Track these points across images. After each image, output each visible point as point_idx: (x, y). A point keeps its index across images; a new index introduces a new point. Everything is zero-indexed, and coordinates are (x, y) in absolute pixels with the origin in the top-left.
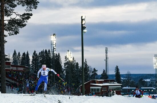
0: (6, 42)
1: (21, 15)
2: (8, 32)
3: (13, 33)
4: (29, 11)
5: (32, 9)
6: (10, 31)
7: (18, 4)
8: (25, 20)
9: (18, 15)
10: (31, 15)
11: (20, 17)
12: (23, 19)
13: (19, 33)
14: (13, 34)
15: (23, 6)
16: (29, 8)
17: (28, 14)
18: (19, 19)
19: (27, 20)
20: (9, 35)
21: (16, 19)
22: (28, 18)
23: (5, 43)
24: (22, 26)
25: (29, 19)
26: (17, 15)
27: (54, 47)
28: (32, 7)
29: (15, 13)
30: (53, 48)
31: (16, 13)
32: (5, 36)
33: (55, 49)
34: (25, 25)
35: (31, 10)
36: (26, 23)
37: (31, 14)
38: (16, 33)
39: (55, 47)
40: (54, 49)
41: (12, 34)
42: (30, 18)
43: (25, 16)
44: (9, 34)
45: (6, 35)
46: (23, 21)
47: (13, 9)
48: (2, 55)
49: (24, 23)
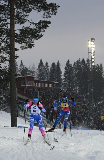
0: (18, 57)
1: (36, 24)
2: (21, 45)
3: (27, 46)
4: (47, 18)
5: (50, 15)
6: (23, 44)
7: (33, 8)
8: (42, 30)
9: (33, 23)
10: (49, 23)
11: (35, 26)
12: (40, 28)
13: (34, 46)
14: (27, 48)
15: (39, 11)
16: (46, 14)
17: (45, 22)
18: (34, 28)
19: (45, 30)
20: (22, 49)
21: (30, 28)
22: (45, 27)
23: (16, 58)
24: (37, 37)
25: (47, 28)
26: (31, 23)
27: (92, 57)
28: (51, 12)
29: (28, 20)
31: (30, 21)
32: (16, 49)
33: (93, 59)
34: (42, 36)
35: (50, 17)
36: (42, 33)
37: (49, 21)
38: (31, 46)
39: (93, 57)
40: (92, 59)
41: (25, 48)
42: (48, 26)
43: (41, 24)
44: (21, 47)
45: (18, 48)
46: (39, 30)
47: (28, 14)
48: (12, 74)
49: (40, 34)
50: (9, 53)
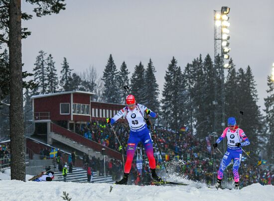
0: (29, 33)
2: (35, 5)
3: (49, 9)
6: (41, 3)
13: (64, 9)
14: (49, 12)
20: (38, 15)
23: (24, 37)
27: (222, 49)
30: (219, 52)
32: (25, 16)
33: (226, 53)
39: (226, 50)
40: (223, 53)
41: (45, 12)
44: (35, 10)
45: (28, 14)
48: (15, 72)
50: (8, 24)
